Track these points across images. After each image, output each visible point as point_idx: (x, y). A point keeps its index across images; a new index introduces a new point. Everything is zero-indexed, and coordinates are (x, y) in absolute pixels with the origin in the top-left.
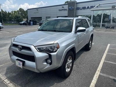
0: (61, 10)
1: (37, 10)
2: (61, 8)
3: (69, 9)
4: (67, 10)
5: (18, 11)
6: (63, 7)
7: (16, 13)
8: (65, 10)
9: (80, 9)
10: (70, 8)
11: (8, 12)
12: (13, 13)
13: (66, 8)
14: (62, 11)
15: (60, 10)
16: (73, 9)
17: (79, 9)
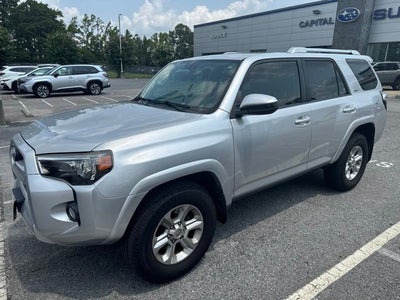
0: (307, 24)
1: (225, 27)
2: (308, 15)
3: (341, 17)
4: (330, 23)
5: (172, 33)
6: (317, 13)
7: (166, 40)
8: (325, 22)
9: (391, 17)
10: (345, 13)
11: (142, 39)
12: (156, 39)
13: (327, 17)
14: (311, 25)
15: (304, 25)
16: (358, 19)
17: (384, 18)
